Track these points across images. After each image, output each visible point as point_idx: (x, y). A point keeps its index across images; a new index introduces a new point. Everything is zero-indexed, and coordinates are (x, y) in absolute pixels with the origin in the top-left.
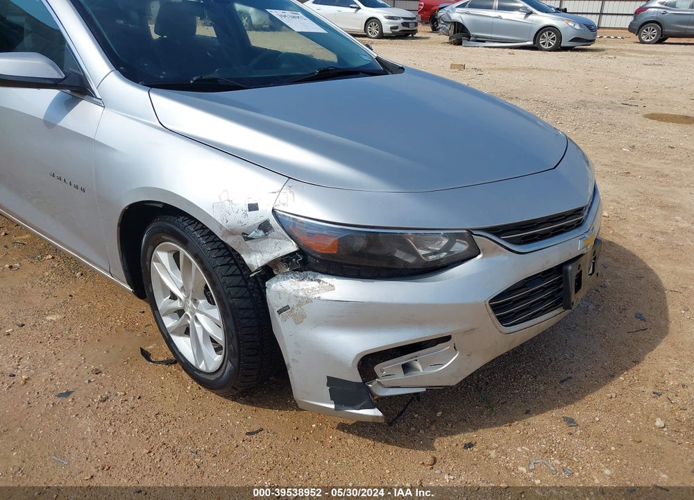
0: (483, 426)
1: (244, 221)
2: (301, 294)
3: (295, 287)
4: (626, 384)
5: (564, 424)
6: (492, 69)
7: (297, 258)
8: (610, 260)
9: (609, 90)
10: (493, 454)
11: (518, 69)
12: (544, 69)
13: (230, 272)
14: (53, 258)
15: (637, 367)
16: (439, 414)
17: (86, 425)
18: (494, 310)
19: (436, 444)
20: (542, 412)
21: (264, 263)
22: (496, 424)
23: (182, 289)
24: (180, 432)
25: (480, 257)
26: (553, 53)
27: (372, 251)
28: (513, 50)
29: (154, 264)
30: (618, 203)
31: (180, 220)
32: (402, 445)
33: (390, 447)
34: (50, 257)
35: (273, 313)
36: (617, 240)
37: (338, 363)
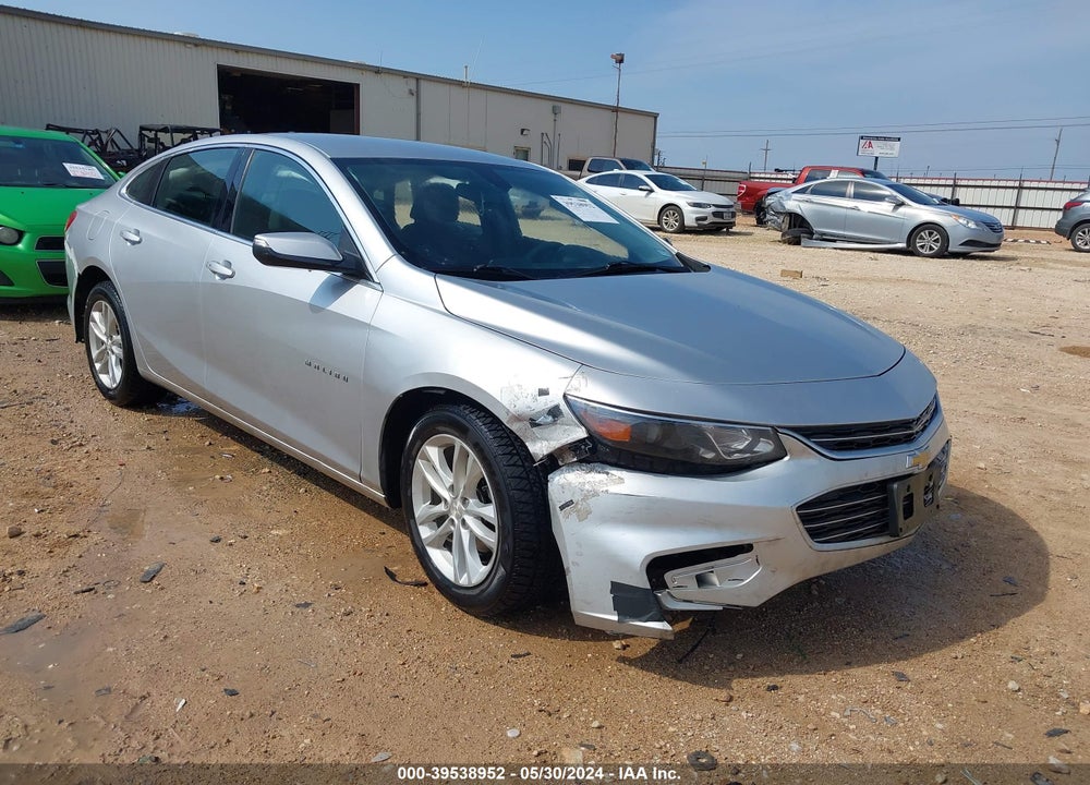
0: (791, 672)
1: (533, 406)
2: (587, 487)
3: (581, 480)
4: (977, 647)
5: (893, 678)
6: (842, 279)
7: (586, 445)
8: (980, 517)
9: (1015, 313)
10: (801, 698)
11: (882, 281)
12: (919, 282)
13: (512, 462)
14: (270, 472)
15: (995, 631)
16: (739, 656)
17: (331, 635)
18: (810, 535)
19: (734, 685)
20: (867, 665)
21: (550, 450)
22: (807, 672)
23: (452, 489)
24: (437, 649)
25: (786, 458)
26: (935, 260)
27: (667, 444)
28: (876, 254)
29: (419, 462)
30: (1003, 454)
31: (462, 408)
32: (694, 682)
33: (679, 683)
34: (267, 470)
35: (555, 509)
36: (992, 496)
37: (625, 566)
